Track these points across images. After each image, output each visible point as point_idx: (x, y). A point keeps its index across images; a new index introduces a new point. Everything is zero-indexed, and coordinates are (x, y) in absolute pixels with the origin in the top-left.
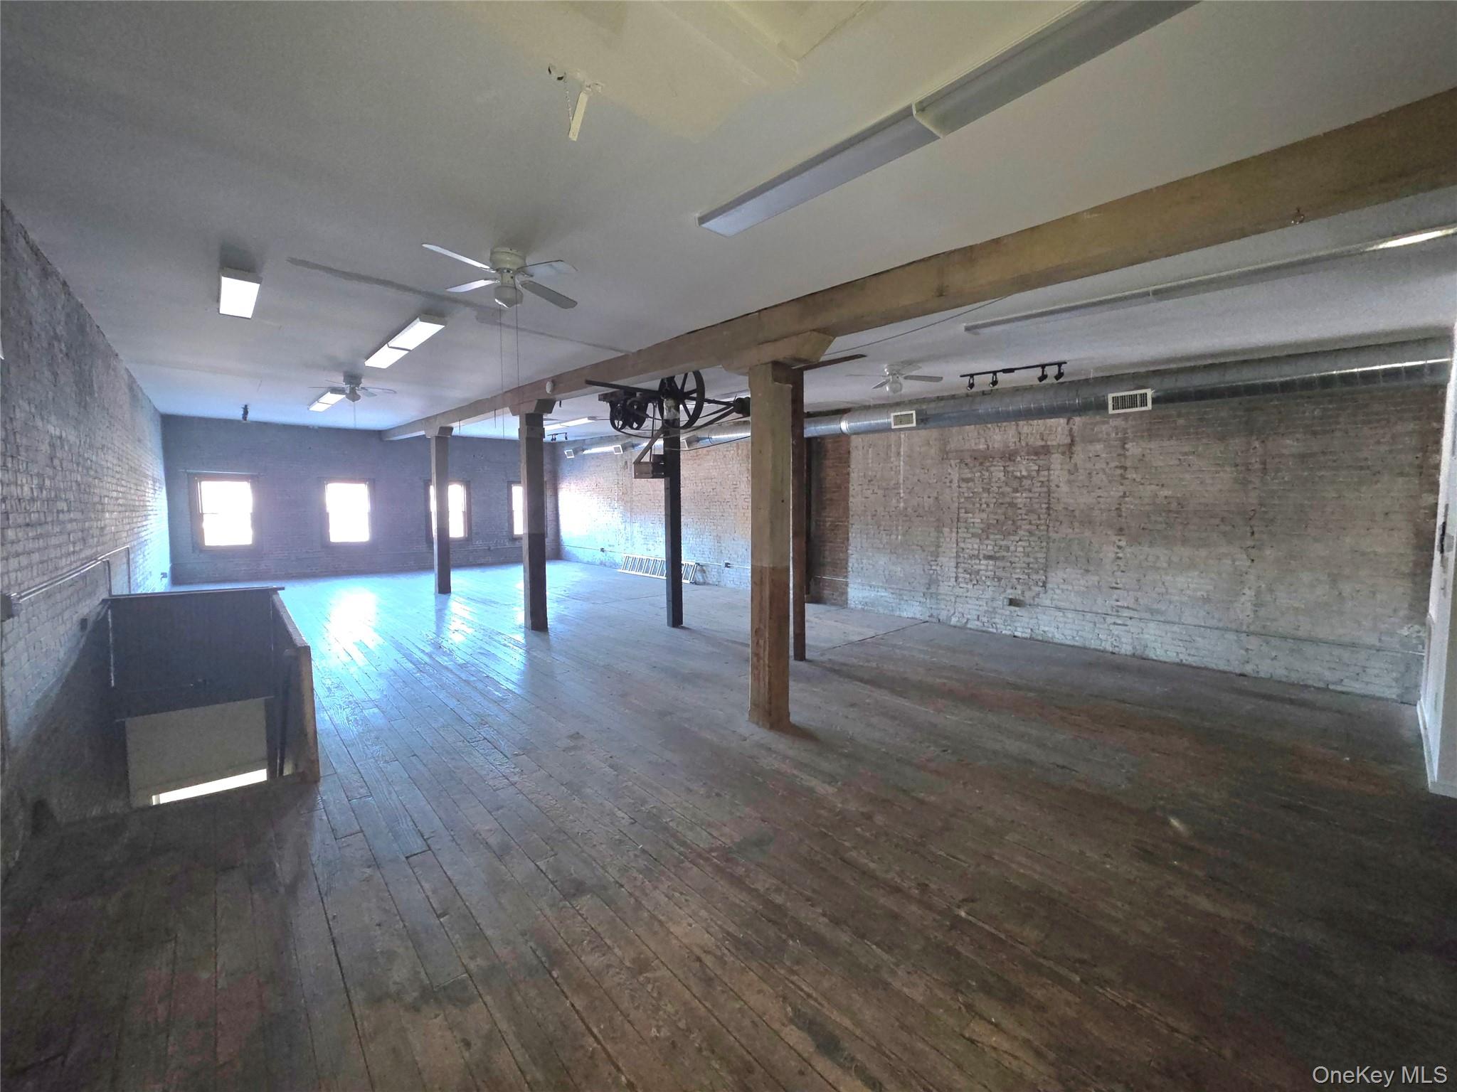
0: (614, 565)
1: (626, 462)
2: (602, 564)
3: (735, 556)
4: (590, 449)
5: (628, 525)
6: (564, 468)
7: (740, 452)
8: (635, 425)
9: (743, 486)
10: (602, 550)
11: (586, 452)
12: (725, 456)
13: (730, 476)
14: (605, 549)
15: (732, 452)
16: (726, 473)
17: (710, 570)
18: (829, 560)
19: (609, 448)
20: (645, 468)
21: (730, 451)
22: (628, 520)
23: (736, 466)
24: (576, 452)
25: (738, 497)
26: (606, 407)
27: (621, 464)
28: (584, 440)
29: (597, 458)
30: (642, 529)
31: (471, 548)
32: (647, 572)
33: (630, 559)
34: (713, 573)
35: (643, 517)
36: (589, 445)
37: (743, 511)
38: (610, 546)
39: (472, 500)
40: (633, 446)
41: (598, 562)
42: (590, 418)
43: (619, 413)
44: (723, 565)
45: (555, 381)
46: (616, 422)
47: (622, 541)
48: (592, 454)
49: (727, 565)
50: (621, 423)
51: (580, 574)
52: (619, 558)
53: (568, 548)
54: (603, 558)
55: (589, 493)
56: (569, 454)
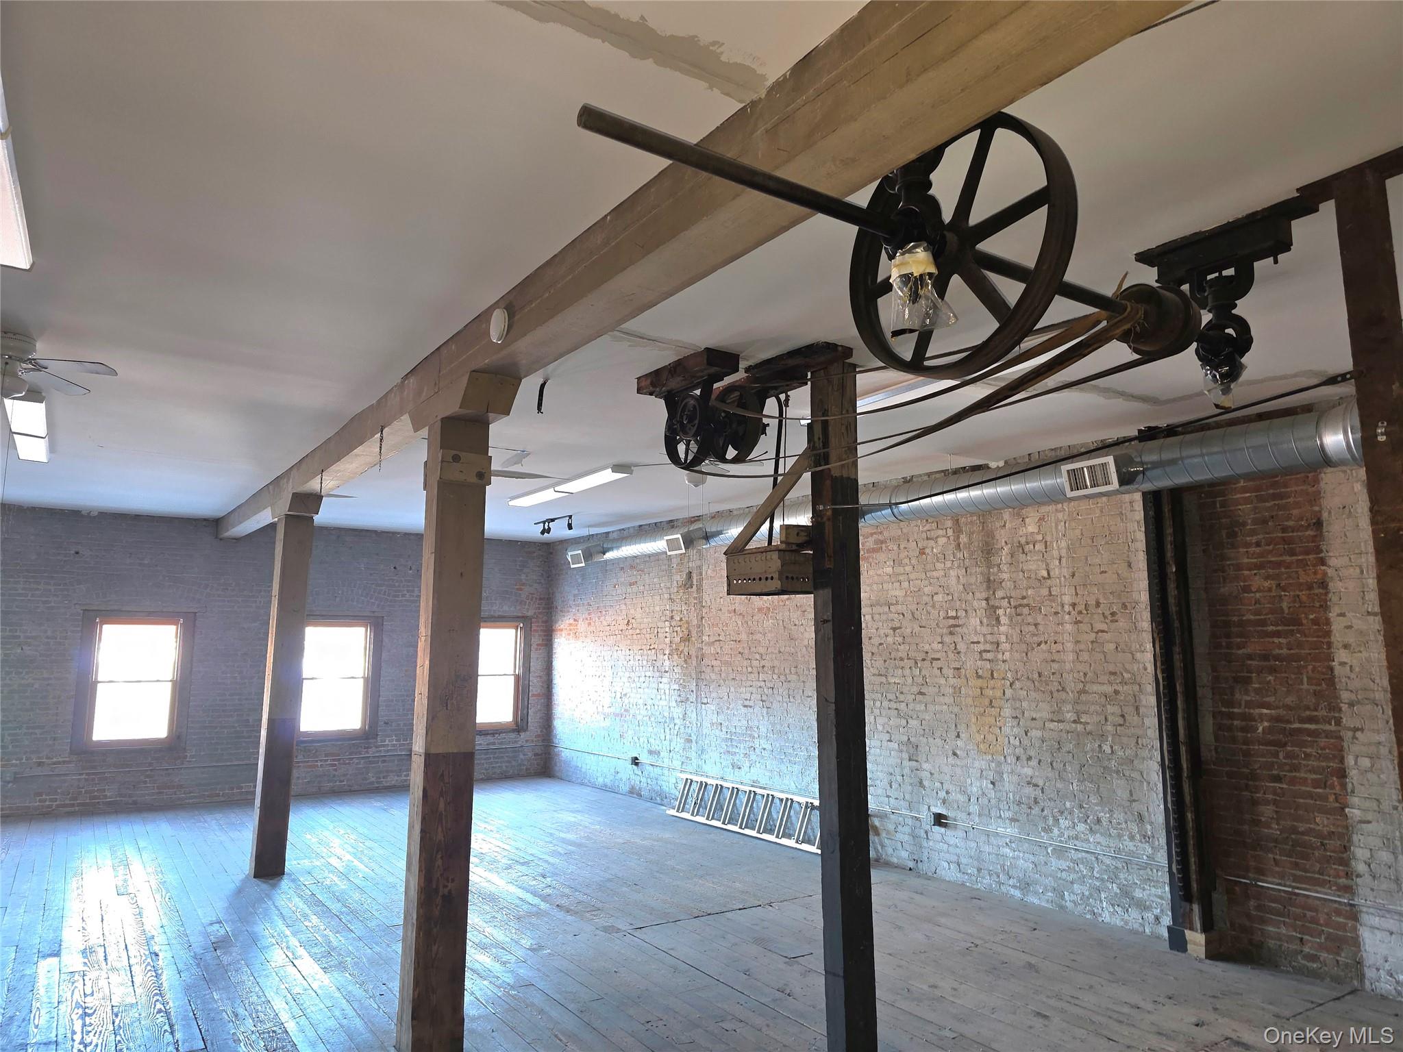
0: (659, 798)
1: (690, 574)
2: (634, 792)
3: (962, 798)
4: (618, 548)
5: (691, 709)
6: (567, 590)
7: (964, 539)
8: (731, 453)
9: (974, 622)
10: (635, 761)
11: (609, 555)
12: (922, 552)
13: (938, 598)
14: (643, 759)
15: (942, 541)
16: (927, 590)
17: (891, 827)
18: (1274, 830)
19: (658, 545)
20: (757, 567)
21: (935, 539)
22: (693, 697)
23: (953, 573)
24: (588, 556)
25: (962, 647)
26: (657, 410)
27: (679, 578)
28: (608, 533)
29: (632, 567)
30: (721, 718)
31: (372, 752)
32: (732, 821)
33: (695, 787)
34: (899, 836)
35: (723, 692)
36: (615, 540)
37: (979, 682)
38: (651, 752)
39: (385, 655)
40: (707, 537)
41: (625, 788)
42: (617, 468)
43: (691, 420)
44: (926, 817)
45: (512, 304)
46: (681, 448)
47: (678, 744)
48: (619, 559)
49: (939, 820)
50: (694, 447)
51: (585, 819)
52: (672, 782)
53: (565, 754)
54: (636, 780)
55: (611, 640)
56: (576, 559)
